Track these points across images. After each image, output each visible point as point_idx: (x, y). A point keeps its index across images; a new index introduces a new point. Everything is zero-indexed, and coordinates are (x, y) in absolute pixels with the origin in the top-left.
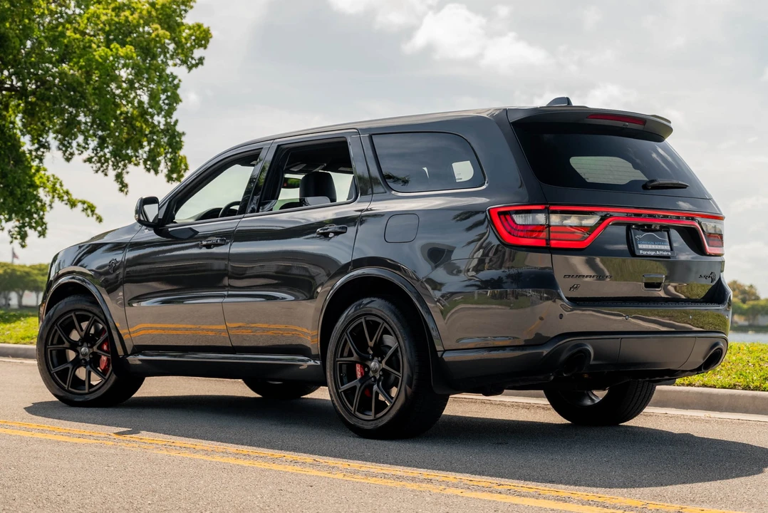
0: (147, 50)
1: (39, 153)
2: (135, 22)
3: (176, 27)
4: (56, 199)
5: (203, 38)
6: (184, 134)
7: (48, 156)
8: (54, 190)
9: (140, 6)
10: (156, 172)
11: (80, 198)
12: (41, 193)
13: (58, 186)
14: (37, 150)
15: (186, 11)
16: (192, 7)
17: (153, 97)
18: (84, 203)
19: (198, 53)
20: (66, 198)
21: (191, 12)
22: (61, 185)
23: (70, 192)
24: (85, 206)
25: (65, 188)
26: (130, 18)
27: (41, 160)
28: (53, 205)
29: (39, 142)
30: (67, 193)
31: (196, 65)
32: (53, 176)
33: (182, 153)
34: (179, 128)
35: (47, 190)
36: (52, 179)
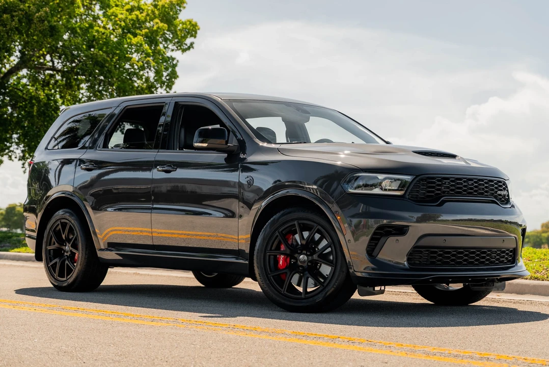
0: (152, 39)
2: (143, 18)
3: (172, 21)
5: (193, 29)
9: (146, 7)
15: (180, 10)
16: (184, 7)
17: (158, 73)
19: (188, 41)
21: (183, 11)
26: (140, 16)
31: (189, 49)
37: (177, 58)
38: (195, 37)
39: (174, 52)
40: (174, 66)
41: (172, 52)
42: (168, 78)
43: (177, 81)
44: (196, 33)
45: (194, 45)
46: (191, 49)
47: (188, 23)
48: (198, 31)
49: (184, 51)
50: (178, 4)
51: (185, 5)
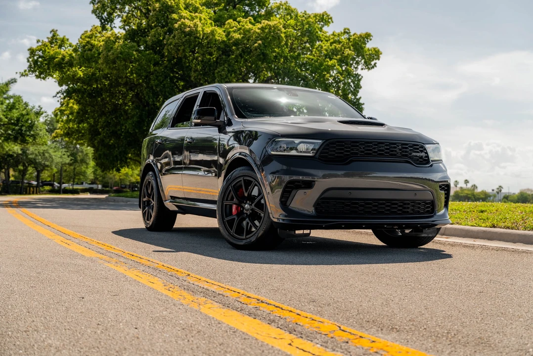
2: (339, 49)
3: (360, 49)
5: (376, 54)
6: (364, 104)
9: (343, 40)
15: (368, 41)
16: (371, 40)
19: (373, 62)
21: (370, 42)
26: (337, 47)
31: (373, 67)
34: (361, 101)
37: (362, 75)
38: (379, 59)
39: (363, 70)
40: (359, 80)
41: (361, 71)
42: (354, 88)
43: (360, 91)
44: (379, 56)
45: (376, 65)
46: (375, 67)
47: (373, 50)
48: (381, 55)
49: (369, 69)
50: (366, 37)
51: (371, 37)
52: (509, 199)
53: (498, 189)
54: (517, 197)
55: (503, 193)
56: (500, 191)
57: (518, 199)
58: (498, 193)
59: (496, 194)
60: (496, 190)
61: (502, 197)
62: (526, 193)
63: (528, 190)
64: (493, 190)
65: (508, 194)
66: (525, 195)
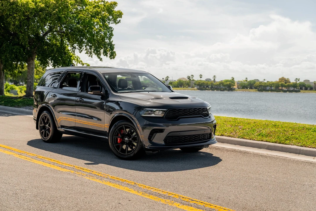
0: (103, 20)
1: (73, 50)
2: (99, 11)
3: (111, 12)
4: (78, 63)
5: (120, 15)
6: (114, 45)
7: (76, 50)
8: (77, 60)
9: (101, 6)
10: (107, 56)
11: (85, 63)
12: (74, 62)
13: (79, 59)
14: (72, 49)
15: (115, 7)
16: (117, 6)
17: (105, 34)
18: (86, 64)
19: (118, 19)
20: (81, 63)
21: (116, 7)
22: (80, 59)
23: (82, 61)
24: (87, 65)
25: (80, 60)
26: (98, 10)
27: (74, 52)
28: (77, 65)
29: (73, 47)
30: (81, 61)
31: (118, 22)
32: (77, 56)
33: (114, 50)
34: (113, 43)
35: (75, 60)
36: (77, 57)
37: (113, 28)
38: (121, 18)
40: (112, 31)
41: (112, 25)
42: (109, 35)
43: (113, 37)
44: (121, 16)
45: (120, 21)
46: (120, 23)
47: (118, 12)
48: (122, 15)
49: (116, 23)
50: (114, 5)
51: (117, 5)
52: (172, 84)
53: (166, 78)
54: (177, 83)
55: (169, 80)
56: (168, 79)
57: (178, 84)
58: (166, 80)
59: (165, 81)
60: (165, 79)
61: (168, 83)
62: (182, 80)
63: (183, 78)
64: (163, 79)
65: (172, 81)
66: (182, 82)
